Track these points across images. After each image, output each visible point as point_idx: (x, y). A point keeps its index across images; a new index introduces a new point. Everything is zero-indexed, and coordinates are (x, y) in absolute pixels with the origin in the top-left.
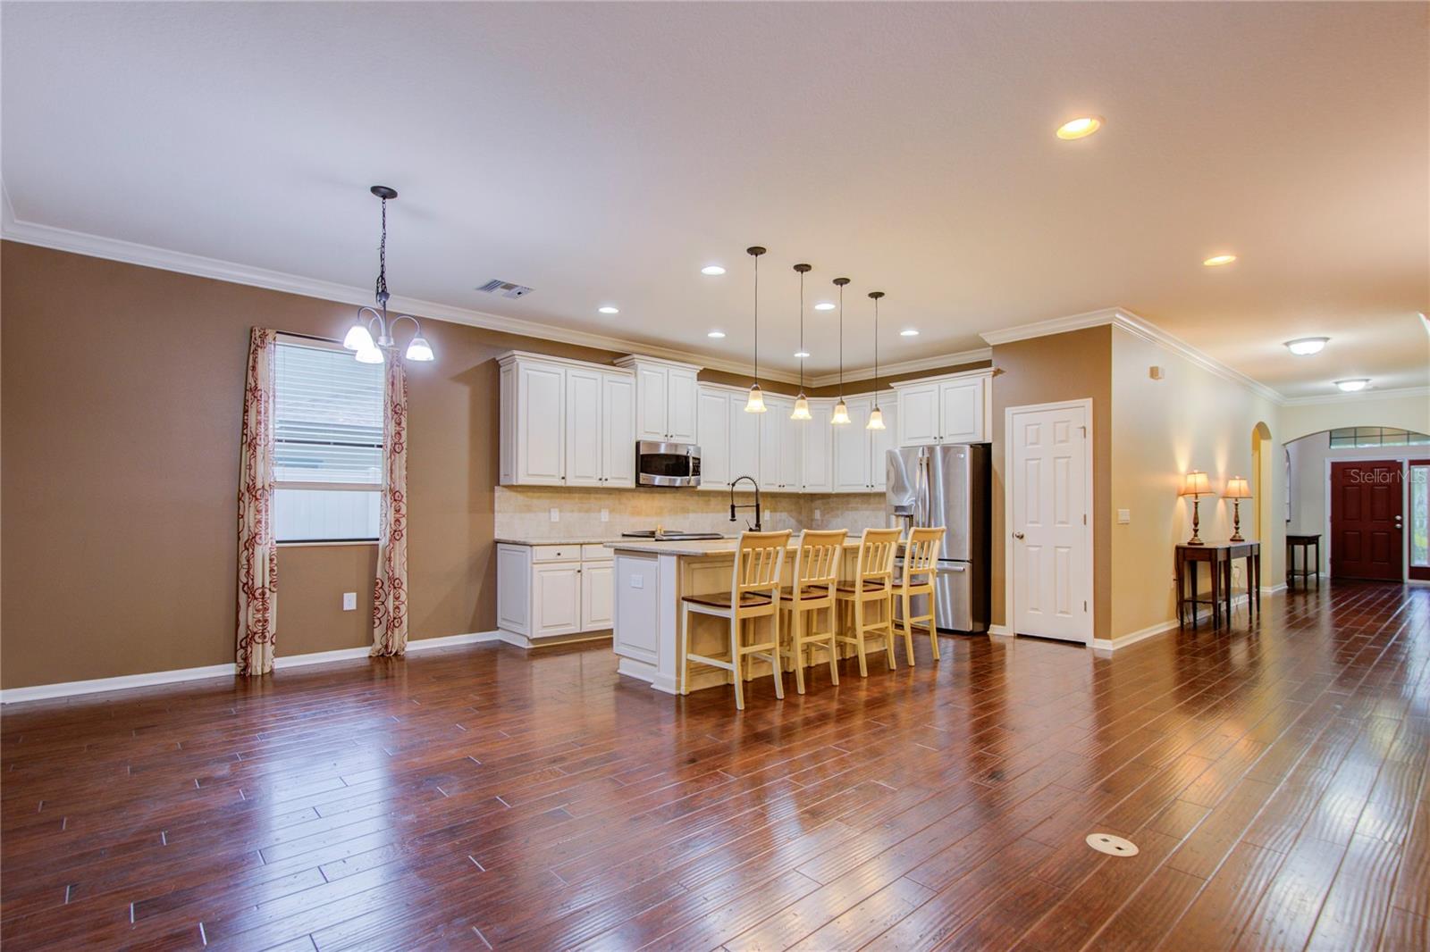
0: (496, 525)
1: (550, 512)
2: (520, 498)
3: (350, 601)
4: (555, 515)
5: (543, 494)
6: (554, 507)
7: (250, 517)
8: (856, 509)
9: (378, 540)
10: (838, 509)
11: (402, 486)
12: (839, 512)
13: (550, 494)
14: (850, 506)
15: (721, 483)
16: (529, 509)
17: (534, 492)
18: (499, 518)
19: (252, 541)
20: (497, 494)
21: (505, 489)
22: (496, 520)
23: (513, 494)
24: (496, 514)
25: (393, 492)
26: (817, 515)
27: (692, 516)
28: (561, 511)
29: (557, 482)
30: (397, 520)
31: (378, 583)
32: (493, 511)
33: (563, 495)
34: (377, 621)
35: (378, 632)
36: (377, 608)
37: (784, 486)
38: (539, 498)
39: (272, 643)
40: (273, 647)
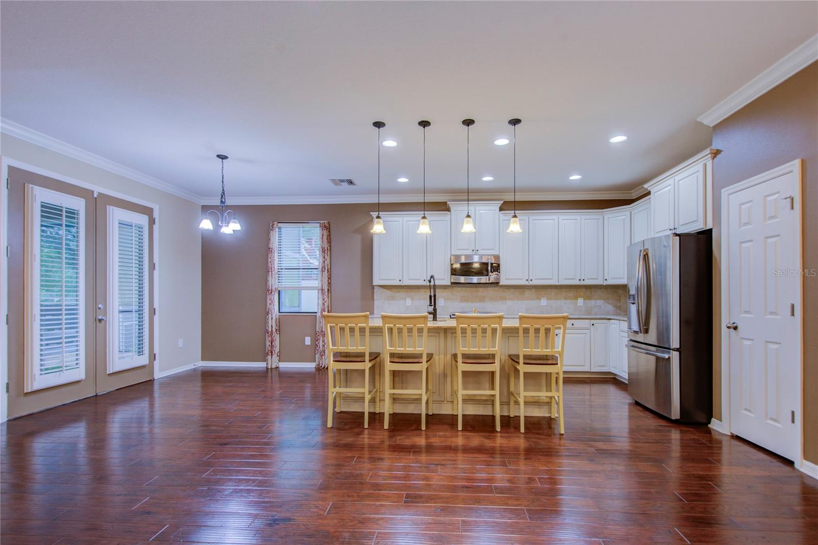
0: (375, 307)
1: (405, 300)
2: (388, 293)
3: (308, 341)
4: (409, 302)
5: (401, 290)
6: (408, 297)
9: (316, 313)
11: (326, 288)
13: (404, 290)
15: (522, 279)
16: (393, 298)
17: (396, 289)
18: (376, 303)
20: (375, 291)
21: (380, 288)
22: (375, 304)
23: (384, 290)
24: (375, 301)
25: (322, 290)
27: (509, 303)
28: (412, 299)
29: (397, 283)
30: (324, 304)
31: (317, 334)
32: (373, 299)
33: (414, 290)
34: (317, 351)
35: (317, 356)
36: (317, 345)
37: (584, 280)
38: (399, 292)
39: (278, 356)
40: (278, 357)
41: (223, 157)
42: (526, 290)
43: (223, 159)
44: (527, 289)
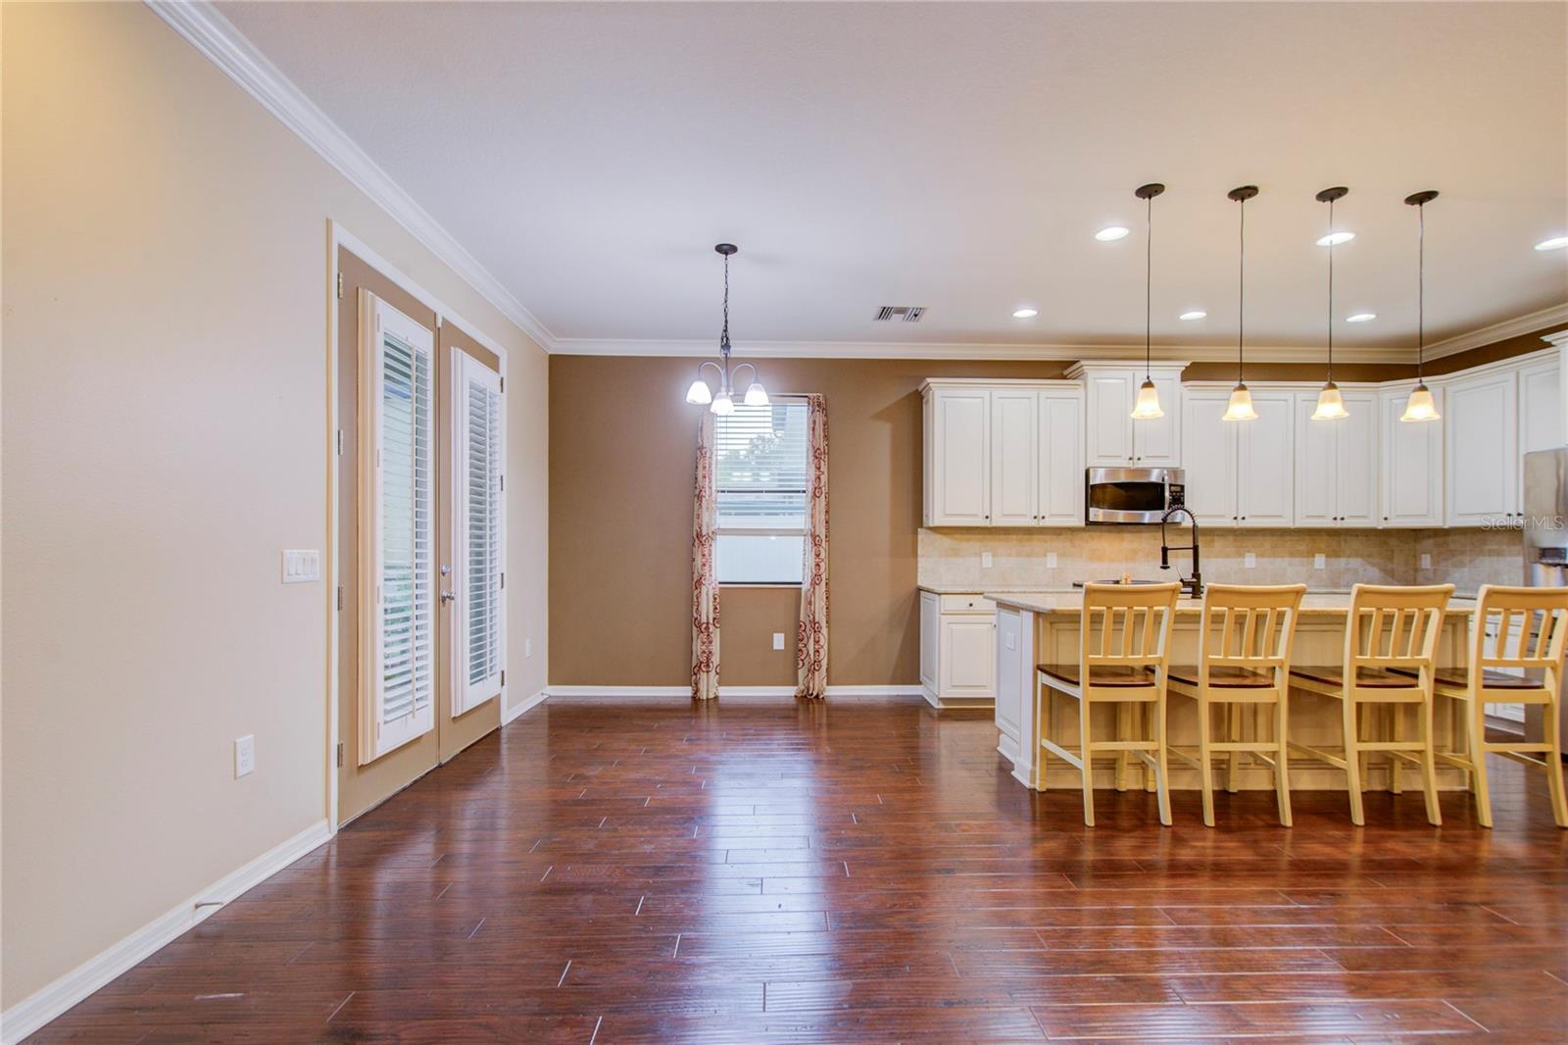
0: (919, 570)
1: (981, 556)
2: (945, 541)
3: (779, 641)
4: (987, 560)
5: (973, 537)
6: (986, 551)
7: (699, 561)
8: (1499, 554)
9: (801, 583)
10: (1463, 553)
11: (822, 531)
12: (1466, 559)
13: (978, 537)
14: (1487, 548)
15: (1223, 516)
16: (956, 553)
17: (962, 534)
18: (922, 563)
19: (699, 583)
20: (920, 537)
21: (929, 532)
22: (919, 565)
23: (938, 536)
24: (919, 559)
25: (814, 536)
26: (1426, 561)
28: (993, 556)
29: (981, 523)
30: (818, 565)
31: (801, 626)
32: (915, 554)
33: (998, 537)
34: (801, 663)
35: (801, 673)
36: (801, 650)
37: (1342, 519)
38: (968, 540)
39: (717, 673)
40: (717, 676)
41: (726, 249)
42: (1216, 538)
43: (727, 254)
44: (1218, 535)
